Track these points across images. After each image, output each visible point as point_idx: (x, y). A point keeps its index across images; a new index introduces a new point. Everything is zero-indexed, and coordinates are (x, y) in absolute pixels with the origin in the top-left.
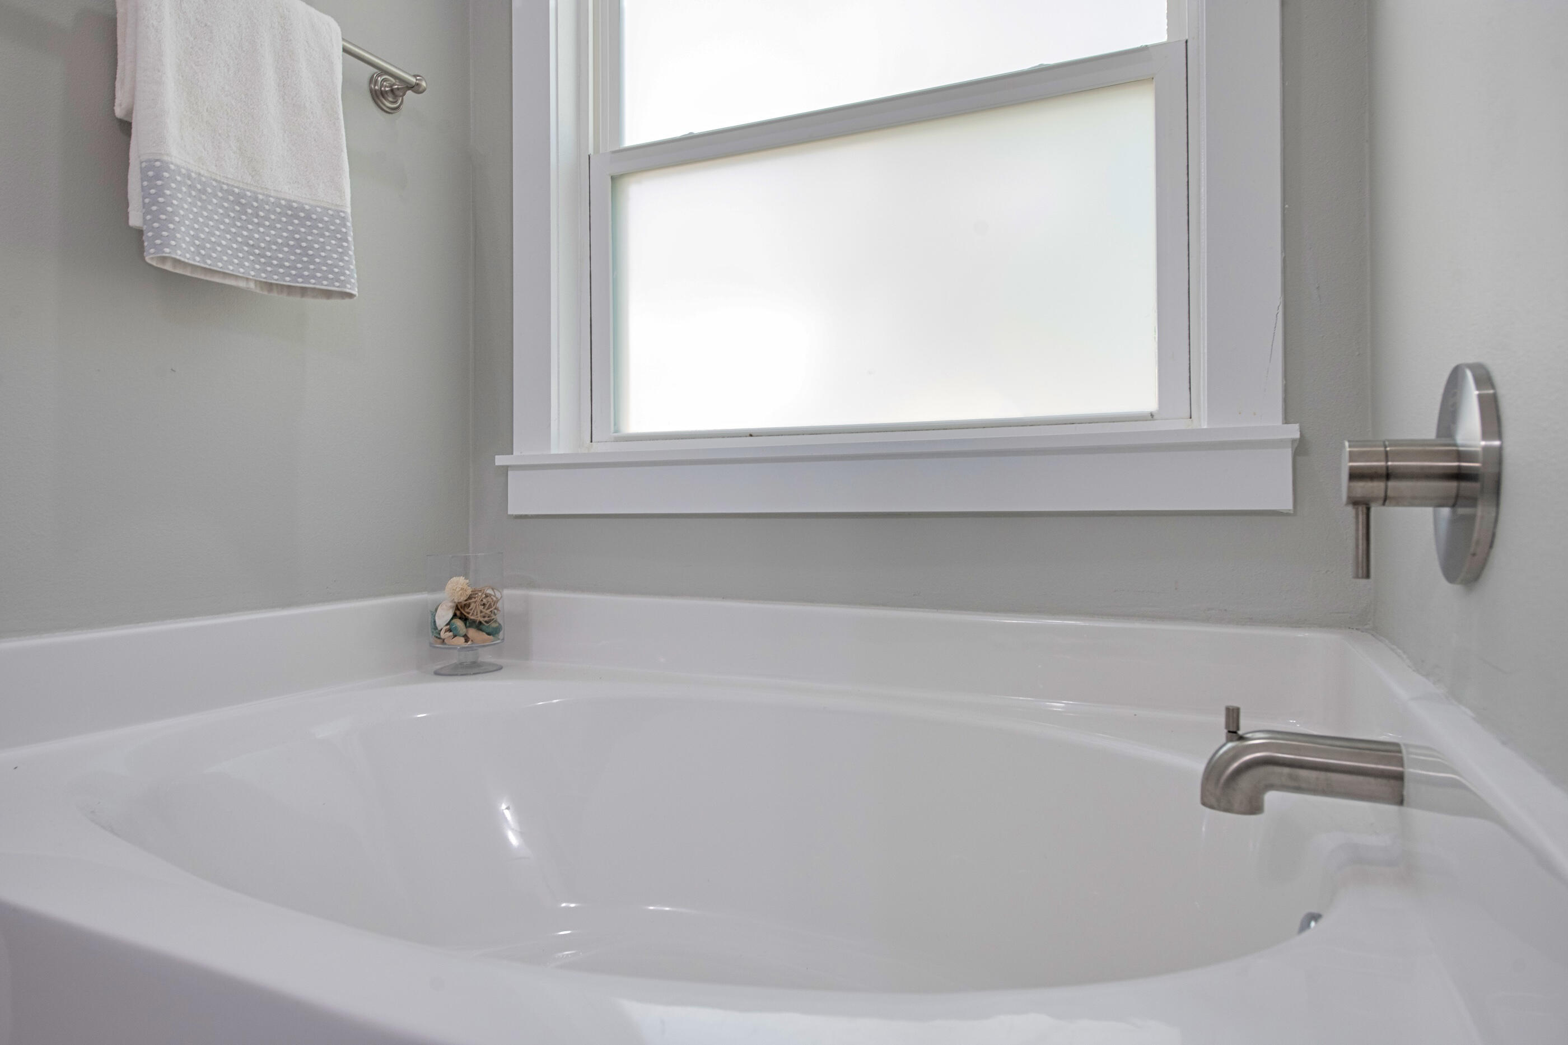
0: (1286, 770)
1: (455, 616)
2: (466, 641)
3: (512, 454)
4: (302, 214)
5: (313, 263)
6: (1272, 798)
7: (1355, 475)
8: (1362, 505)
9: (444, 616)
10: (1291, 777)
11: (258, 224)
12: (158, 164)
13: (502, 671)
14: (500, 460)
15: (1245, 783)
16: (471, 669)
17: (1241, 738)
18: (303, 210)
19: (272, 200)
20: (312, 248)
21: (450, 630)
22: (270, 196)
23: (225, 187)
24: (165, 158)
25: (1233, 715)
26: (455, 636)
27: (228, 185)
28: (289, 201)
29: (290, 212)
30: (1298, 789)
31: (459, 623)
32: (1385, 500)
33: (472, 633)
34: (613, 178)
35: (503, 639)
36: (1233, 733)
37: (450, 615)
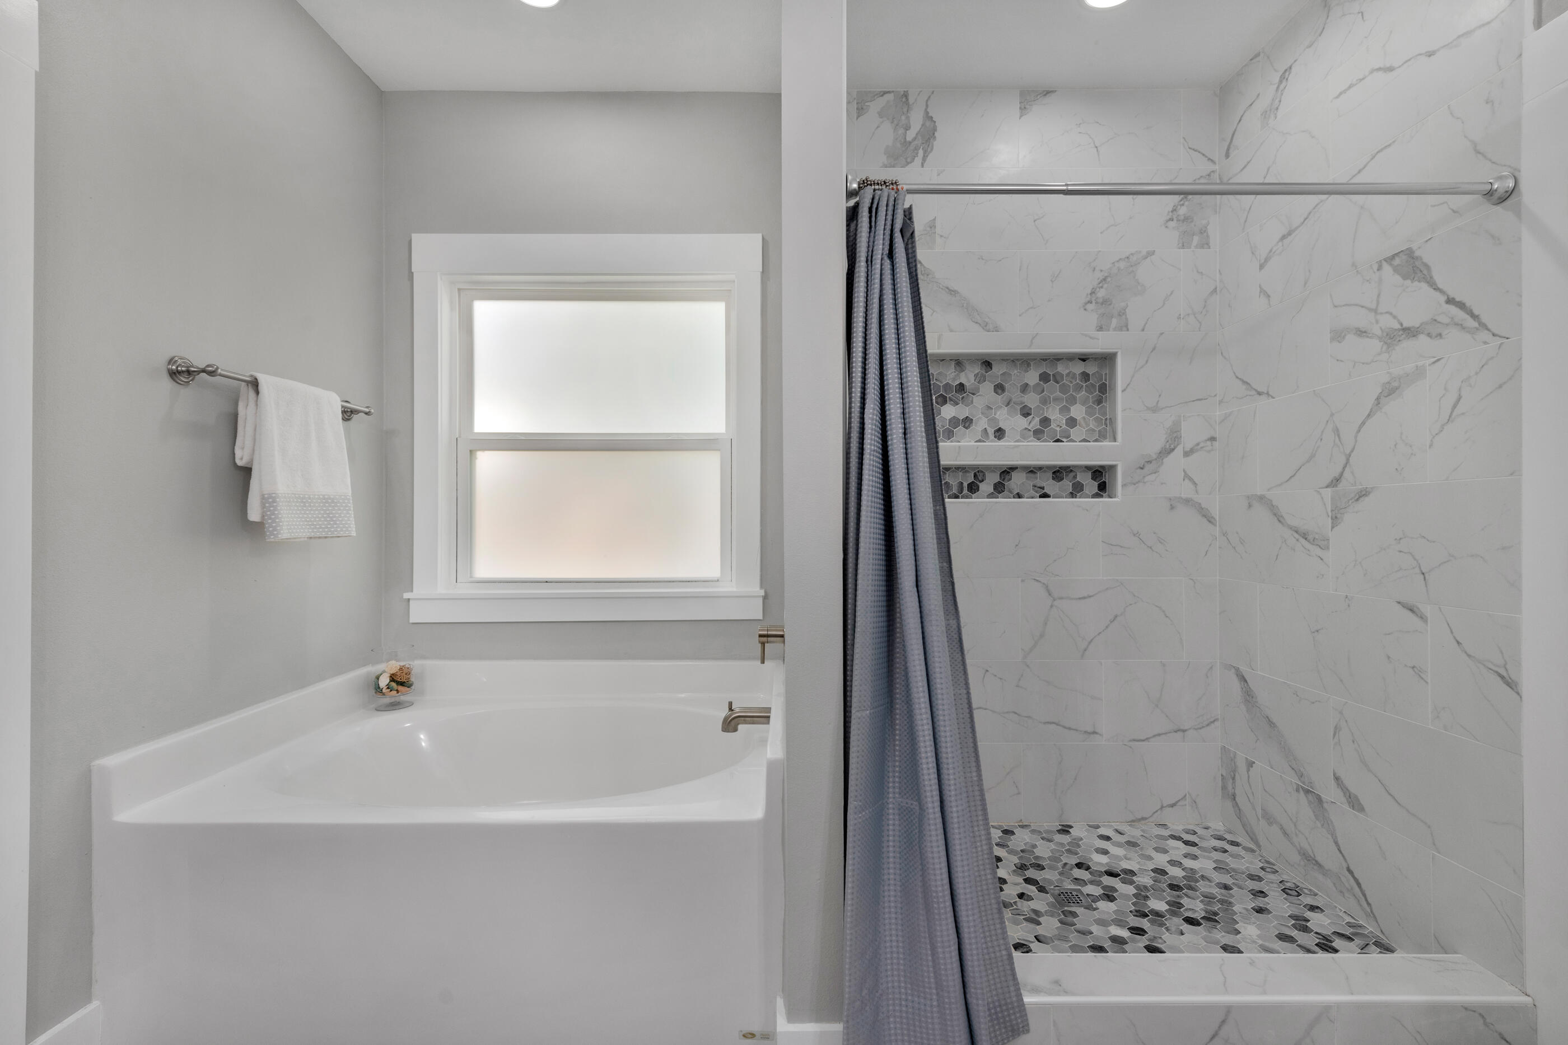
0: (743, 719)
1: (391, 681)
2: (398, 693)
3: (412, 591)
4: (330, 501)
5: (336, 524)
6: (740, 727)
7: (761, 636)
8: (763, 644)
9: (384, 681)
10: (744, 720)
11: (311, 510)
12: (274, 495)
13: (413, 706)
14: (406, 596)
15: (733, 723)
16: (395, 706)
17: (732, 710)
18: (330, 499)
19: (316, 497)
20: (335, 517)
21: (388, 688)
22: (315, 495)
23: (297, 496)
24: (278, 492)
25: (730, 704)
26: (391, 691)
27: (298, 494)
28: (324, 495)
29: (324, 501)
30: (746, 723)
31: (393, 684)
32: (768, 642)
33: (400, 688)
34: (470, 451)
35: (414, 690)
36: (731, 709)
37: (388, 681)
